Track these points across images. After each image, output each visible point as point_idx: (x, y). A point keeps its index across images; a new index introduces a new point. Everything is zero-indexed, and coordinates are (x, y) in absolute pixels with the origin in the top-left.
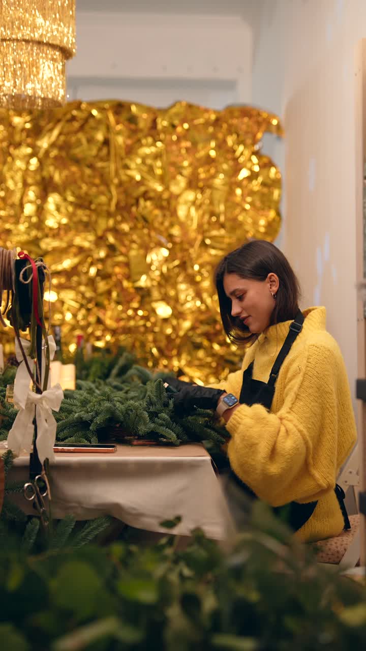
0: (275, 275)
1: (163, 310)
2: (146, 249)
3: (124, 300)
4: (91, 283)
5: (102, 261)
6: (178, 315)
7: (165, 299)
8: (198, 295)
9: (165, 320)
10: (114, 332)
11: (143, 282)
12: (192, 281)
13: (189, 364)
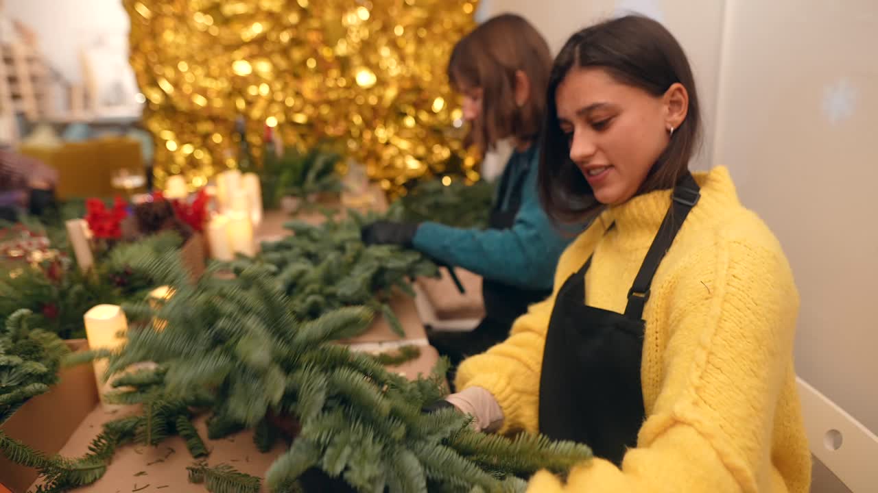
0: (685, 92)
1: (365, 78)
2: (342, 9)
3: (323, 68)
4: (285, 51)
5: (295, 27)
6: (382, 82)
7: (368, 65)
8: (402, 59)
9: (369, 90)
10: (316, 105)
11: (342, 49)
12: (394, 44)
13: (397, 134)
